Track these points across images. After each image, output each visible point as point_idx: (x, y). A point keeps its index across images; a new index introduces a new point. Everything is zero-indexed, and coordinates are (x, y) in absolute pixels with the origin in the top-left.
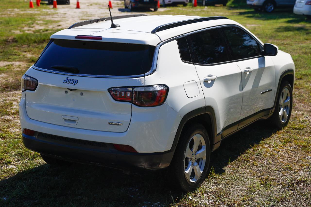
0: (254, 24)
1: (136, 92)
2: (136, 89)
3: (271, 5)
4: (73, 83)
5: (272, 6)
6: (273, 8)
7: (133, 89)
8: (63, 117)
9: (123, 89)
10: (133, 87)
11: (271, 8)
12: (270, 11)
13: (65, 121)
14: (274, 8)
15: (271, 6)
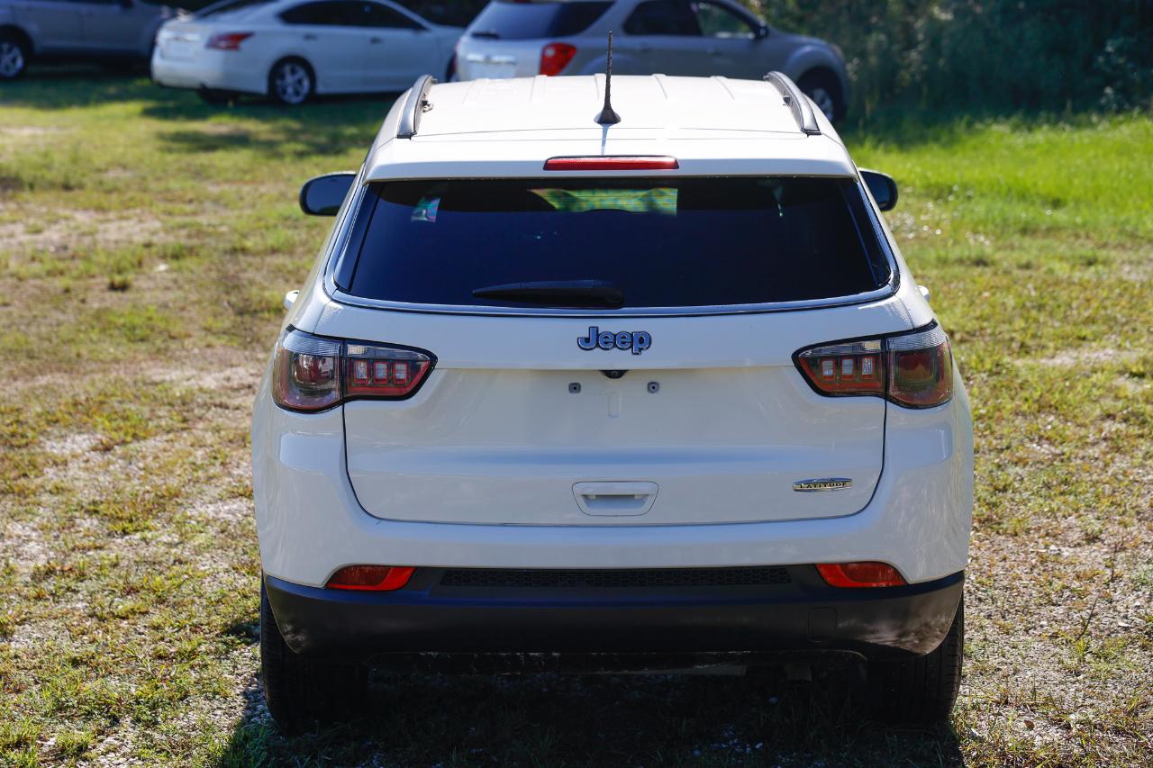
0: (31, 125)
1: (900, 354)
2: (895, 345)
3: (10, 50)
4: (632, 347)
5: (16, 51)
6: (20, 63)
7: (883, 345)
8: (580, 489)
9: (846, 349)
10: (883, 338)
11: (14, 60)
12: (12, 72)
13: (588, 506)
14: (26, 63)
15: (11, 55)
